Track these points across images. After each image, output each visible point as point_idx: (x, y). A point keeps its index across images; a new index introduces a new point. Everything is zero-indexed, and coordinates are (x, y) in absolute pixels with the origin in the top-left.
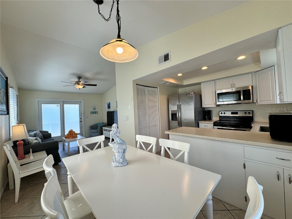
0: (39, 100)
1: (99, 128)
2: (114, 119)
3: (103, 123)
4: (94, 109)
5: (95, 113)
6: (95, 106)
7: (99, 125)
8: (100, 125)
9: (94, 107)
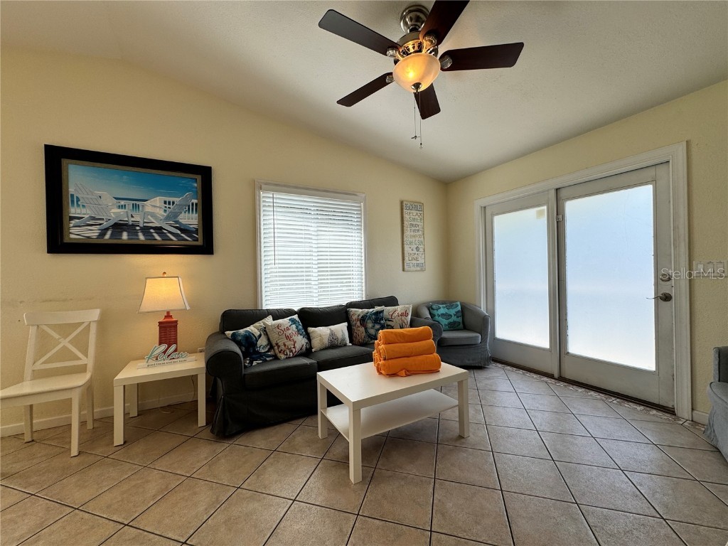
0: (483, 202)
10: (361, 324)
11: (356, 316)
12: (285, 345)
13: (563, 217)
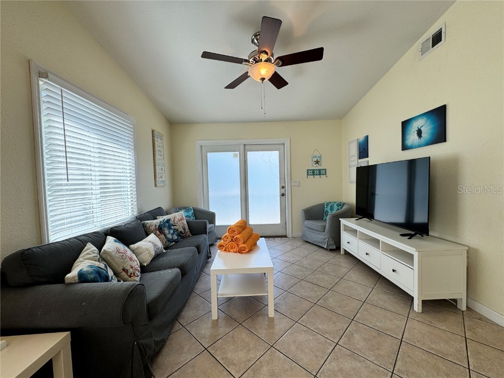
0: (203, 143)
1: (328, 218)
2: (373, 194)
3: (341, 205)
4: (317, 162)
5: (320, 174)
6: (318, 155)
7: (329, 207)
8: (332, 209)
9: (315, 157)
10: (160, 233)
11: (154, 226)
12: (132, 267)
13: (247, 159)
